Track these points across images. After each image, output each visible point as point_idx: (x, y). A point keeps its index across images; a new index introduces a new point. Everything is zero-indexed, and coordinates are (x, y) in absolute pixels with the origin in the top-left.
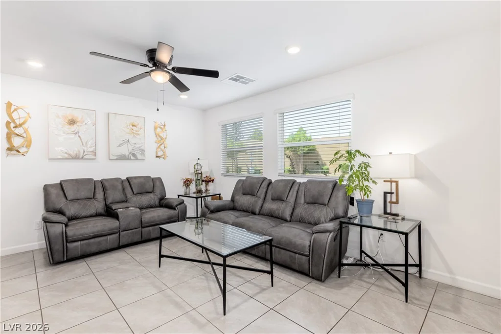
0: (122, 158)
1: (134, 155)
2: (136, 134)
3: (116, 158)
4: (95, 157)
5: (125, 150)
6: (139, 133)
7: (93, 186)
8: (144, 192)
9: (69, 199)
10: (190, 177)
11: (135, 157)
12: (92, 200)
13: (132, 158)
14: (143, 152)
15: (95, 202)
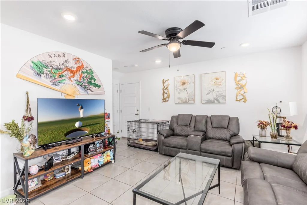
0: (209, 102)
1: (217, 100)
2: (218, 84)
3: (205, 102)
4: (194, 102)
5: (211, 97)
6: (221, 83)
7: (190, 119)
8: (220, 127)
9: (178, 124)
10: (266, 119)
11: (218, 101)
12: (188, 127)
13: (216, 102)
14: (224, 97)
15: (189, 128)
